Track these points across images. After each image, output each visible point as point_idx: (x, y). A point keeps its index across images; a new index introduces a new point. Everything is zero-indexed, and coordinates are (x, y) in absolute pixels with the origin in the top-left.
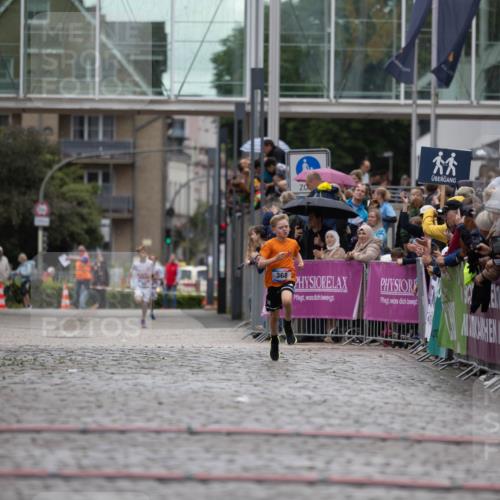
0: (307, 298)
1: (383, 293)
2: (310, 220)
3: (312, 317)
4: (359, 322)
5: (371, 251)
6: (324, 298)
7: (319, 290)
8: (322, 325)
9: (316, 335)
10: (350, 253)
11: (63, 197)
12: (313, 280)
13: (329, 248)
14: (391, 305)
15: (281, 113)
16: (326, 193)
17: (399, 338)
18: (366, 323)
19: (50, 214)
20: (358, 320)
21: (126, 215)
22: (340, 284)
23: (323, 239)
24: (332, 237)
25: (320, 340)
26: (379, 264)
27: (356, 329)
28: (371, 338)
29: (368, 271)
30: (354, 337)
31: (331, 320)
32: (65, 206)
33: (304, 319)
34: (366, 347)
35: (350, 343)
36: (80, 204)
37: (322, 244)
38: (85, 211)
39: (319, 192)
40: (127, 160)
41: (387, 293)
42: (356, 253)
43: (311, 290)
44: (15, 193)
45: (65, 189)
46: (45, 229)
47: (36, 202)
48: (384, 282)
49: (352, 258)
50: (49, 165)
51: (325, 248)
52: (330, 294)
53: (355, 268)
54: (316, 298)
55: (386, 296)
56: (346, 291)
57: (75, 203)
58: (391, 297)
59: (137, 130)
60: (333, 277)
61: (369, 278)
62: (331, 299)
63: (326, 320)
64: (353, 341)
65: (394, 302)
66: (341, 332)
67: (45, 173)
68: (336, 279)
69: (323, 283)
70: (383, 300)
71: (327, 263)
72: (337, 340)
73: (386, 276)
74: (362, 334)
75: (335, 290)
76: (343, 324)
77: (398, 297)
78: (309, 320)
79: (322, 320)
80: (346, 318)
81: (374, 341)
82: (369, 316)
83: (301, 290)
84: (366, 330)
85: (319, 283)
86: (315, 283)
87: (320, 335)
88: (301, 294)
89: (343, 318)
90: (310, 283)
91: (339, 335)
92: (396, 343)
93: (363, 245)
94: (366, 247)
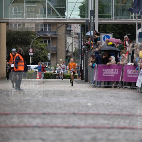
0: (107, 75)
1: (128, 74)
3: (108, 81)
4: (121, 82)
6: (112, 75)
7: (110, 73)
8: (111, 83)
9: (109, 86)
10: (119, 62)
11: (37, 47)
14: (131, 77)
15: (99, 23)
17: (133, 86)
18: (124, 83)
19: (33, 52)
21: (55, 52)
22: (116, 71)
25: (110, 87)
26: (127, 66)
27: (121, 84)
28: (125, 87)
29: (124, 67)
30: (120, 86)
31: (114, 82)
32: (37, 50)
33: (106, 81)
34: (124, 89)
35: (119, 88)
38: (43, 51)
40: (55, 36)
43: (108, 73)
45: (37, 45)
46: (32, 56)
47: (29, 48)
48: (128, 70)
49: (119, 64)
50: (33, 38)
52: (113, 74)
53: (120, 67)
54: (109, 75)
55: (129, 75)
56: (118, 73)
59: (58, 28)
60: (114, 69)
61: (124, 69)
62: (113, 75)
63: (112, 82)
64: (120, 87)
66: (116, 85)
67: (32, 40)
68: (115, 70)
69: (111, 71)
70: (129, 76)
72: (115, 87)
75: (115, 73)
76: (117, 83)
77: (132, 75)
78: (107, 82)
79: (111, 82)
80: (118, 81)
81: (126, 87)
83: (104, 73)
84: (124, 84)
85: (110, 71)
86: (109, 71)
87: (110, 86)
88: (104, 74)
89: (117, 81)
90: (107, 71)
91: (116, 86)
92: (132, 88)
93: (122, 60)
94: (123, 60)
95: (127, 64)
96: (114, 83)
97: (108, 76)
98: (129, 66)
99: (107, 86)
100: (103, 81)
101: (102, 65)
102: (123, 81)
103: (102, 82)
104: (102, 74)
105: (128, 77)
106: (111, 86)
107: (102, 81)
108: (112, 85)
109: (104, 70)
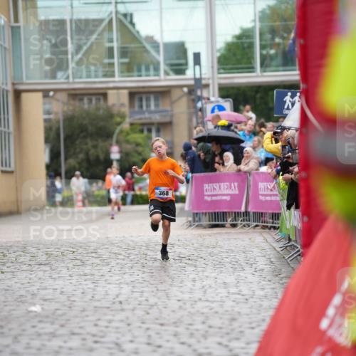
0: (214, 198)
1: (260, 193)
2: (213, 146)
3: (216, 211)
4: (246, 213)
5: (252, 164)
6: (224, 198)
7: (220, 193)
8: (224, 216)
9: (220, 223)
10: (239, 167)
11: (128, 142)
12: (216, 186)
13: (225, 164)
14: (266, 201)
16: (224, 127)
17: (273, 223)
18: (251, 214)
19: (121, 152)
20: (246, 212)
22: (233, 188)
23: (222, 158)
24: (227, 156)
25: (223, 226)
26: (257, 174)
27: (245, 218)
28: (255, 224)
29: (251, 178)
30: (244, 223)
31: (229, 213)
32: (129, 147)
33: (212, 213)
34: (252, 230)
35: (242, 227)
36: (138, 145)
37: (221, 162)
38: (140, 149)
39: (219, 126)
40: (167, 119)
41: (263, 193)
42: (242, 167)
43: (215, 193)
44: (100, 140)
45: (129, 137)
46: (118, 161)
47: (111, 145)
48: (261, 185)
49: (239, 170)
50: (119, 124)
51: (223, 165)
52: (227, 195)
53: (242, 177)
54: (219, 198)
55: (263, 195)
56: (237, 192)
57: (134, 145)
58: (266, 195)
60: (228, 184)
61: (251, 183)
62: (228, 198)
63: (226, 213)
64: (244, 226)
65: (268, 198)
66: (236, 220)
67: (116, 129)
68: (231, 185)
69: (222, 187)
70: (262, 198)
71: (225, 174)
72: (234, 226)
73: (262, 182)
74: (249, 221)
75: (230, 192)
76: (237, 215)
77: (271, 195)
78: (215, 213)
79: (223, 213)
80: (239, 211)
81: (257, 226)
82: (253, 208)
83: (208, 193)
84: (252, 218)
85: (220, 188)
86: (217, 188)
87: (222, 223)
88: (208, 196)
89: (237, 211)
90: (214, 188)
91: (234, 222)
92: (271, 227)
93: (247, 161)
94: (249, 162)
95: (257, 169)
96: (229, 217)
97: (217, 201)
98: (263, 173)
99: (214, 223)
100: (206, 213)
101: (202, 174)
102: (249, 210)
103: (203, 213)
104: (204, 195)
105: (261, 201)
106: (225, 223)
107: (204, 211)
108: (227, 221)
109: (206, 186)
